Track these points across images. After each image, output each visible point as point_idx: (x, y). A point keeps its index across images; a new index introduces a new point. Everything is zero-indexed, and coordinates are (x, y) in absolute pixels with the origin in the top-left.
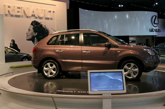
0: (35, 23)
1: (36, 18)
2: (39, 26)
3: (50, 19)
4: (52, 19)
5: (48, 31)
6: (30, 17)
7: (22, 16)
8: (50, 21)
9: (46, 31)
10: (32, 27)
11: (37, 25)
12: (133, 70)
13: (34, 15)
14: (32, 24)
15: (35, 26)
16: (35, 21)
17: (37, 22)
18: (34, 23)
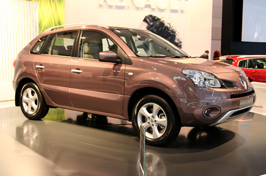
0: (151, 19)
1: (153, 9)
2: (158, 23)
3: (179, 11)
4: (182, 11)
5: (175, 32)
6: (142, 8)
7: (129, 7)
8: (178, 15)
9: (170, 32)
10: (146, 25)
11: (155, 22)
12: (153, 125)
13: (150, 5)
14: (145, 20)
15: (152, 24)
16: (151, 16)
17: (155, 17)
18: (148, 18)
